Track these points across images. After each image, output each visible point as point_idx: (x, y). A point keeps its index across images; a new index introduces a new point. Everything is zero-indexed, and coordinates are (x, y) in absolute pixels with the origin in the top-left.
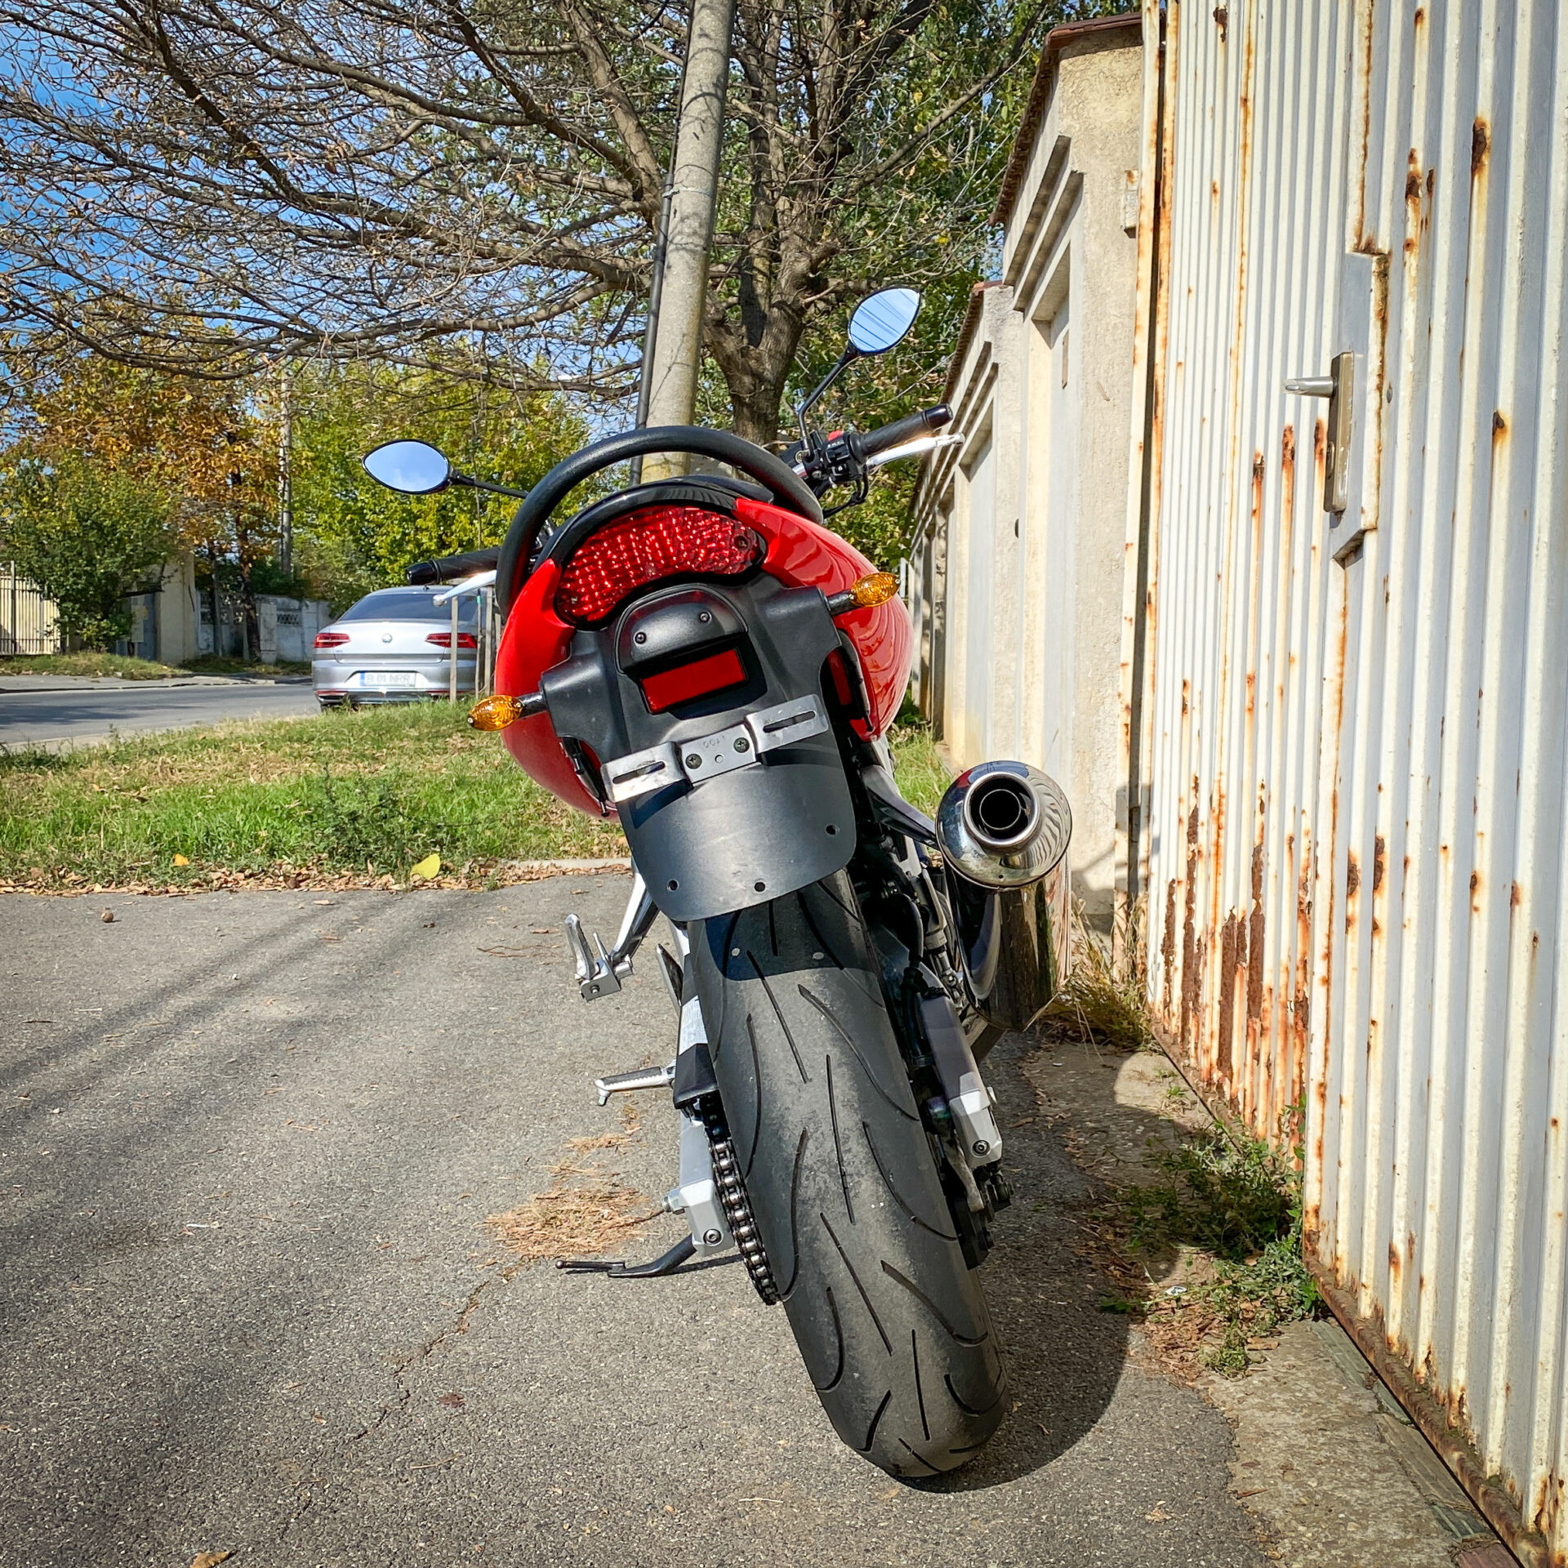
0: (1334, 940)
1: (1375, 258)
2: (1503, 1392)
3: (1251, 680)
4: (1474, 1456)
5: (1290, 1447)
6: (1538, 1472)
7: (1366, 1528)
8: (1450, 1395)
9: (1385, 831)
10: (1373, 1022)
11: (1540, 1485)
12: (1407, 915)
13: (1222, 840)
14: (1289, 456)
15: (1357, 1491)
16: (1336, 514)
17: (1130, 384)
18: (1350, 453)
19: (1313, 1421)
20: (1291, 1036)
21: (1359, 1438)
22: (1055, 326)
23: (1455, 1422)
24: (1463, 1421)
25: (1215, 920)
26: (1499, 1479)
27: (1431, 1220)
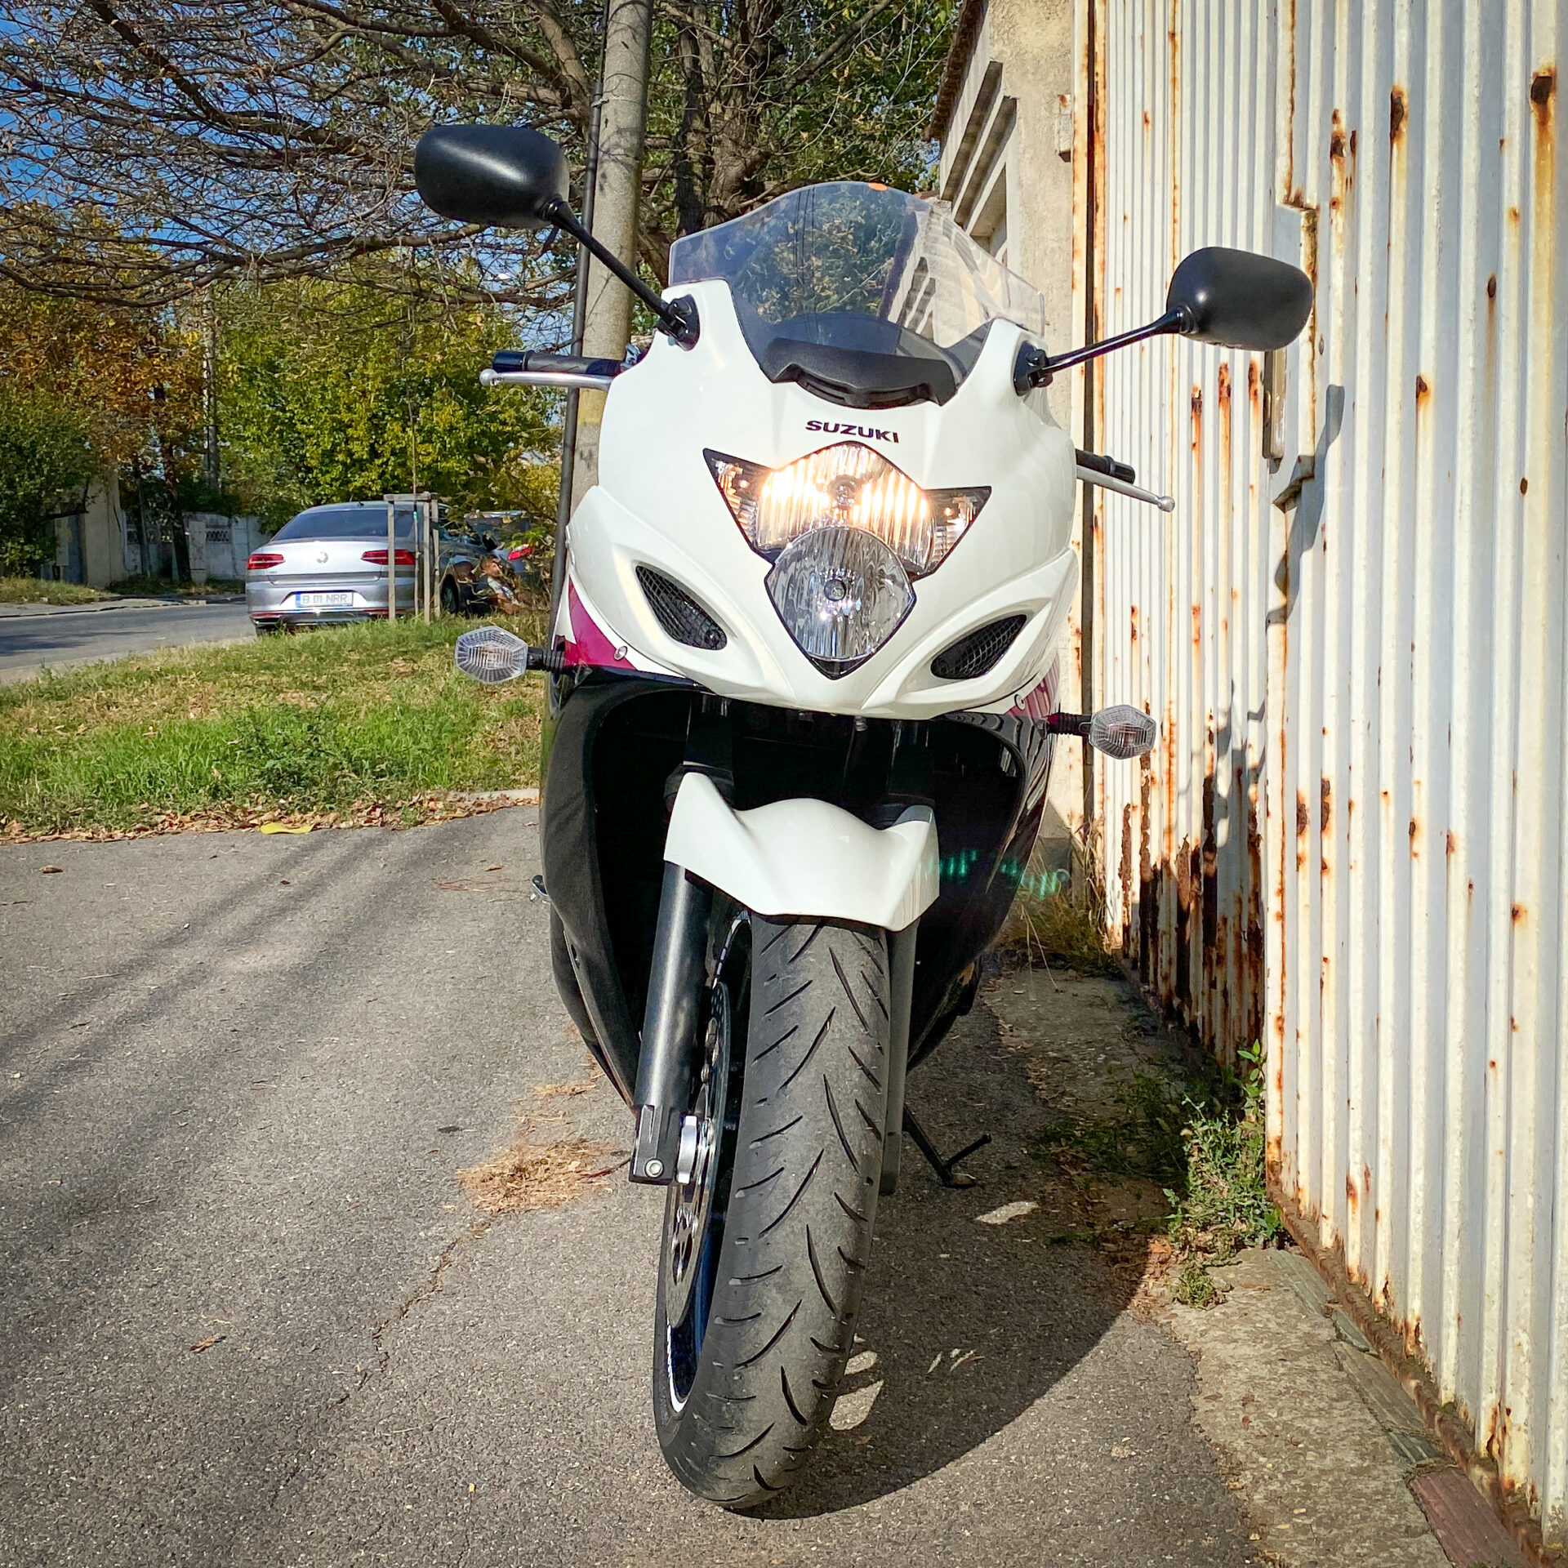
0: (1286, 877)
1: (1304, 213)
2: (1455, 1322)
3: (1197, 611)
4: (1429, 1385)
5: (1251, 1378)
6: (1489, 1400)
7: (1324, 1457)
8: (1406, 1324)
9: (1330, 774)
10: (1325, 960)
11: (1491, 1413)
12: (1353, 857)
13: (1173, 768)
14: (1225, 393)
15: (1316, 1421)
16: (1275, 461)
17: (1069, 308)
18: (1285, 402)
19: (1273, 1351)
20: (1246, 966)
21: (1318, 1368)
22: (994, 241)
23: (1411, 1351)
24: (1419, 1349)
25: (1169, 848)
26: (1453, 1406)
27: (1385, 1155)
